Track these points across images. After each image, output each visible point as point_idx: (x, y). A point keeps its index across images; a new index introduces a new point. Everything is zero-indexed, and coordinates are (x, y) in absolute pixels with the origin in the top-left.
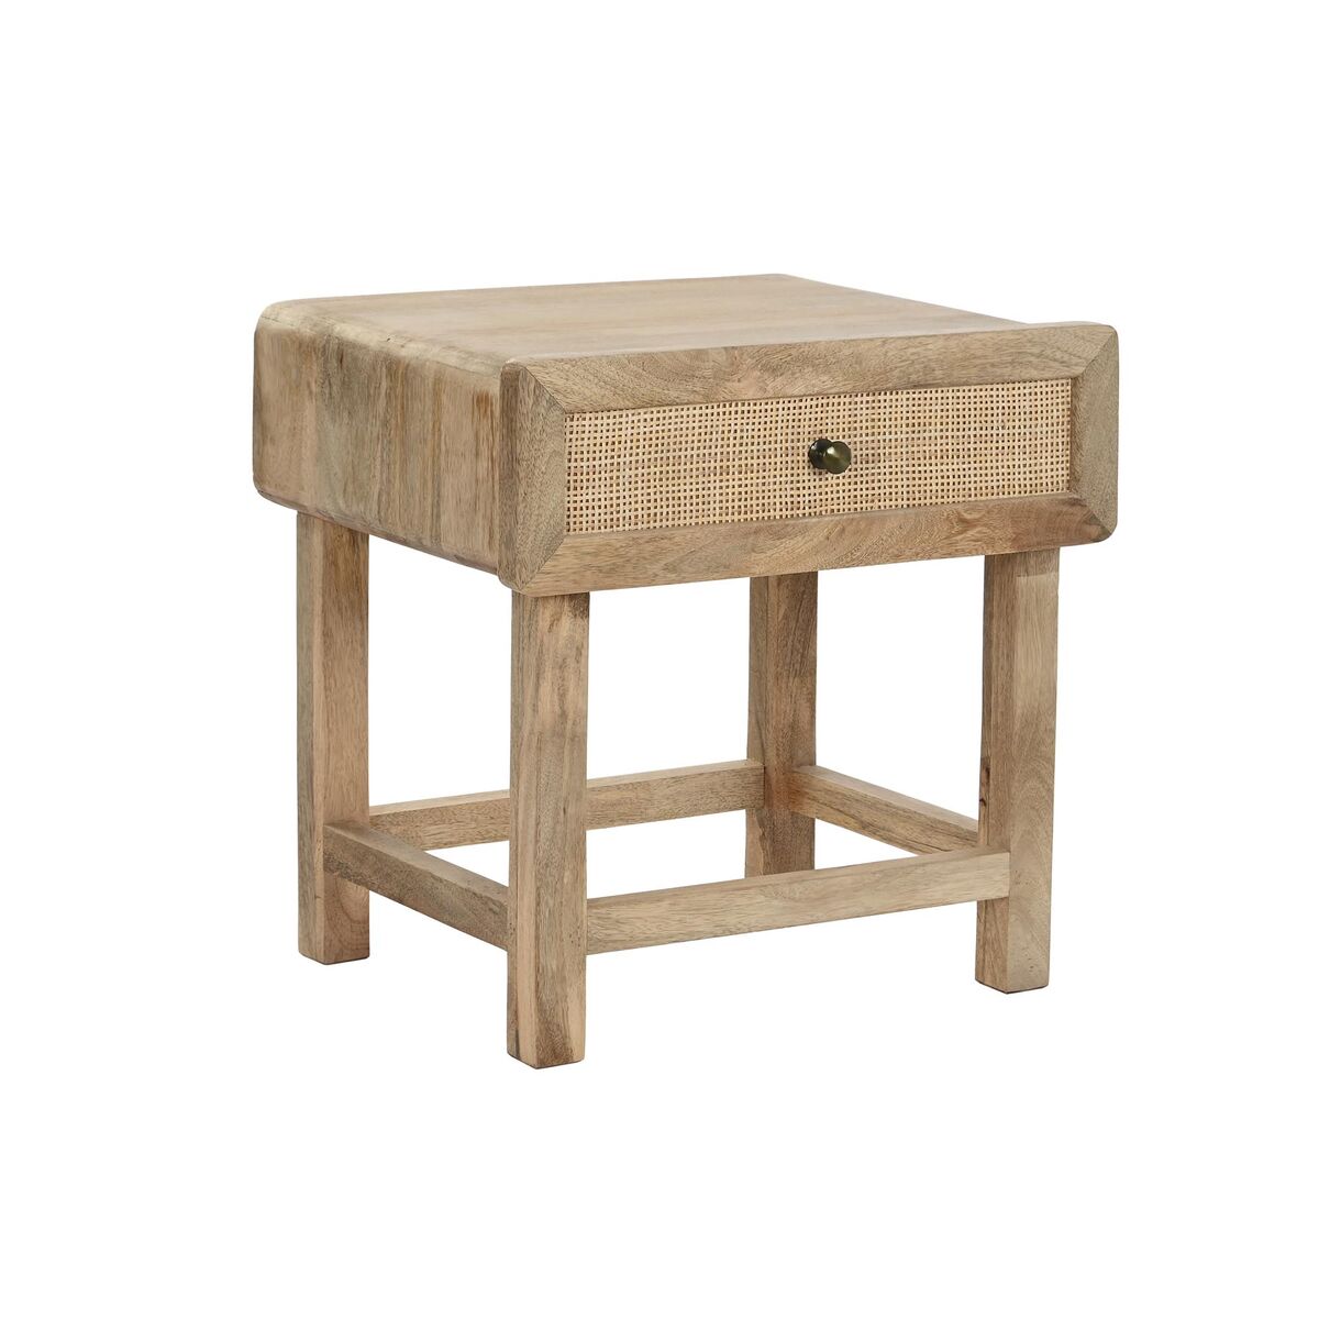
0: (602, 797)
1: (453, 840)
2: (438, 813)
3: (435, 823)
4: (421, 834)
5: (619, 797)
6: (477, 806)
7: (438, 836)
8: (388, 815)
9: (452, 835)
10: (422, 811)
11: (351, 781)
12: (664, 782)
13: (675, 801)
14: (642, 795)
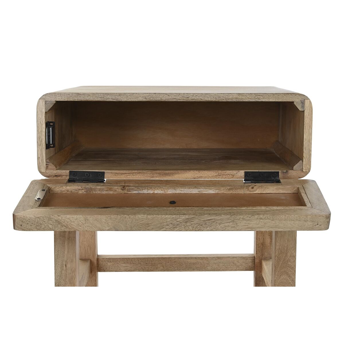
0: (189, 261)
1: (132, 269)
2: (126, 260)
3: (124, 263)
4: (119, 266)
5: (196, 261)
6: (141, 258)
7: (126, 268)
8: (107, 258)
9: (131, 268)
10: (119, 258)
11: (89, 246)
12: (214, 258)
13: (218, 265)
14: (205, 262)
